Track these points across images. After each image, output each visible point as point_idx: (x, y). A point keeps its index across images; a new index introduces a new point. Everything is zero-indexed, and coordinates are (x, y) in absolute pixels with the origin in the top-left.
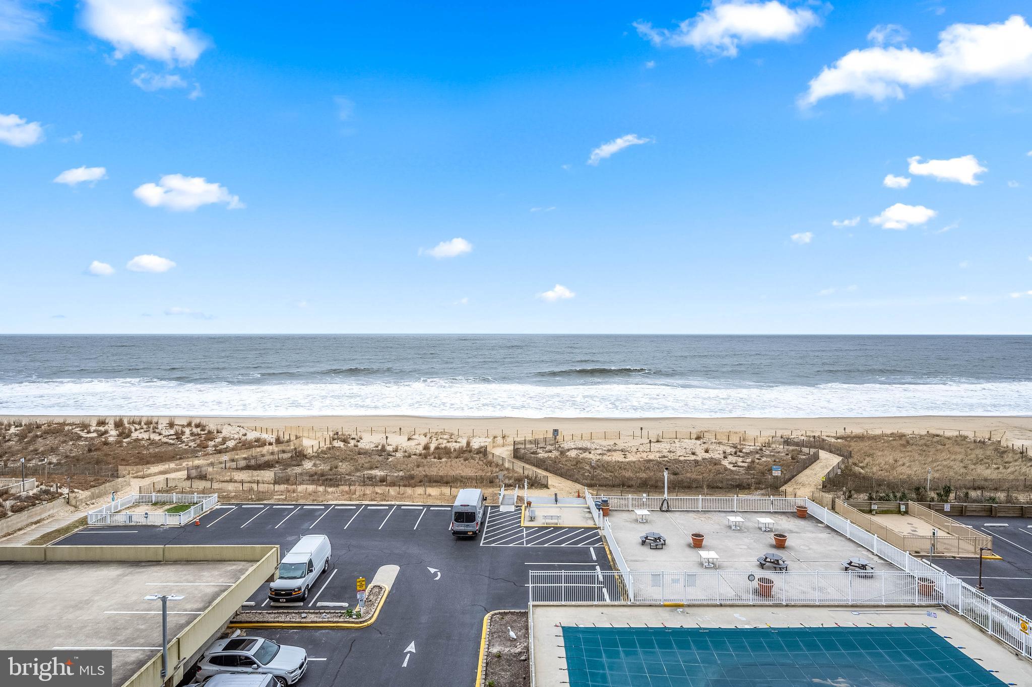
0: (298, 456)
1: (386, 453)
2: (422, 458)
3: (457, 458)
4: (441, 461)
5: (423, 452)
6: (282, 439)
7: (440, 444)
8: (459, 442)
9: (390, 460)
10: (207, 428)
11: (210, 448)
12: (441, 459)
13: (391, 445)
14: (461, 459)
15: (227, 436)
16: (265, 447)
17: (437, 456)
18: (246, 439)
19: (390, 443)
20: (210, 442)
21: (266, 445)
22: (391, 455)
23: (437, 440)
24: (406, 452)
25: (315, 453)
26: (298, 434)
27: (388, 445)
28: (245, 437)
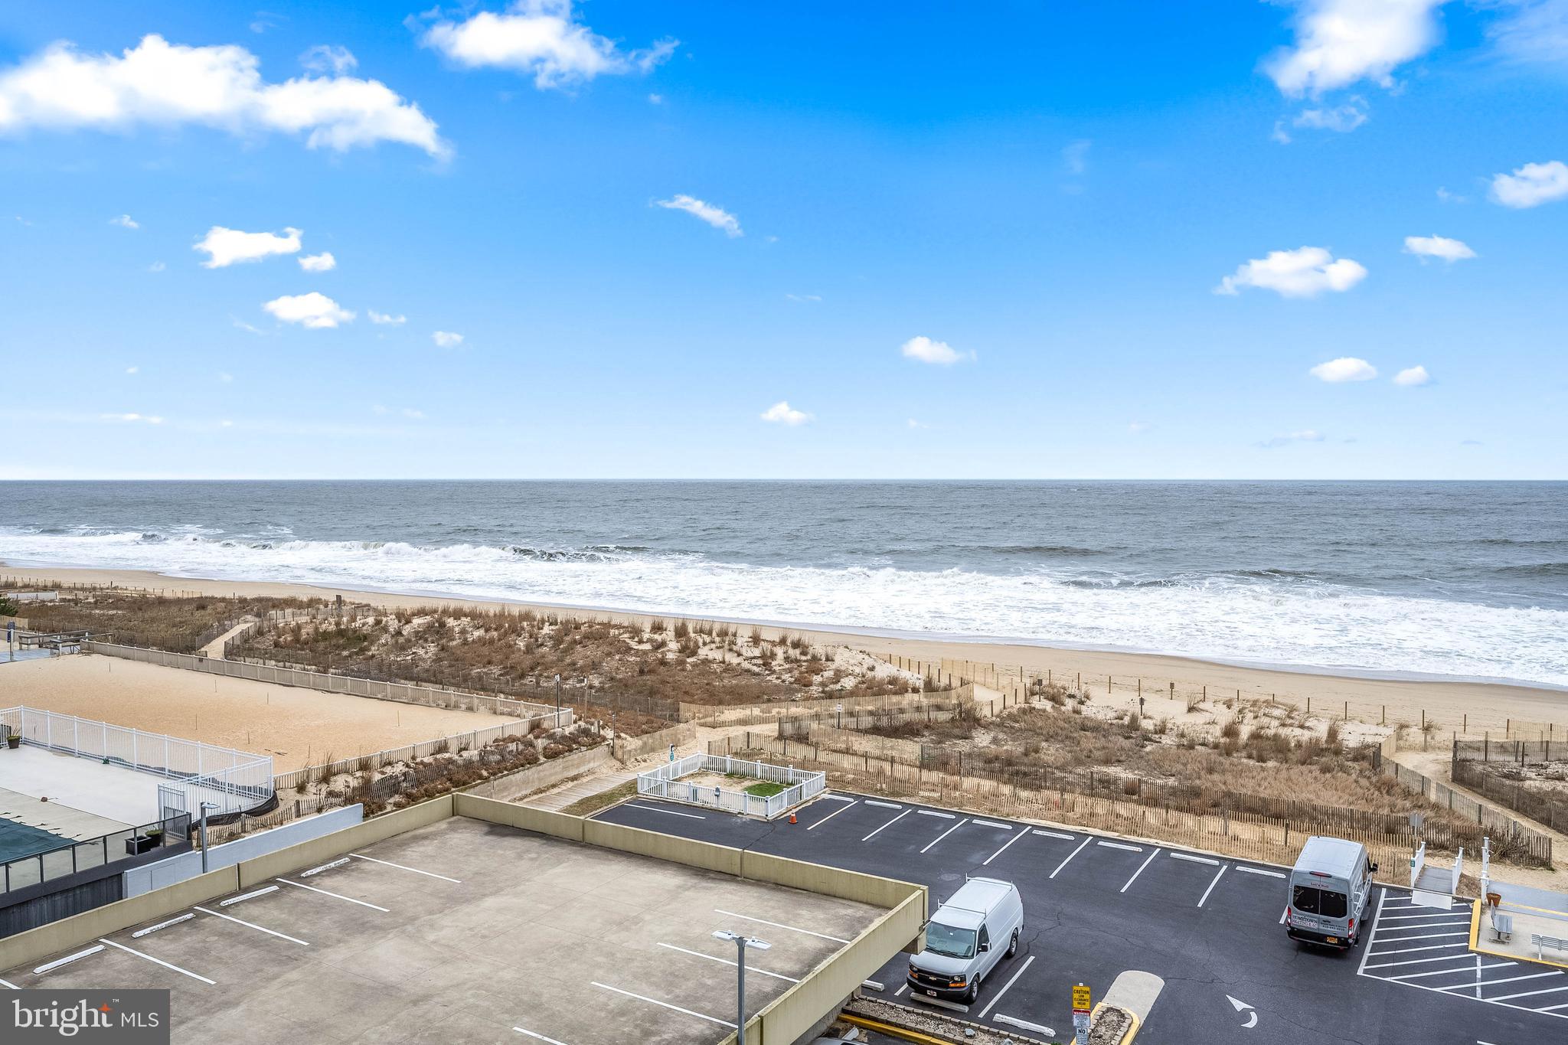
0: (964, 720)
1: (1138, 733)
2: (1221, 755)
3: (1303, 763)
4: (1264, 765)
5: (1222, 740)
6: (935, 682)
7: (1262, 728)
8: (1309, 728)
9: (1148, 749)
10: (811, 650)
11: (815, 688)
12: (1264, 761)
13: (1150, 718)
14: (1313, 767)
15: (843, 668)
16: (906, 695)
17: (1255, 753)
18: (874, 678)
19: (1149, 714)
20: (815, 677)
21: (907, 691)
22: (1150, 740)
23: (1256, 717)
24: (1182, 735)
25: (997, 716)
26: (965, 677)
27: (1145, 718)
28: (873, 673)
